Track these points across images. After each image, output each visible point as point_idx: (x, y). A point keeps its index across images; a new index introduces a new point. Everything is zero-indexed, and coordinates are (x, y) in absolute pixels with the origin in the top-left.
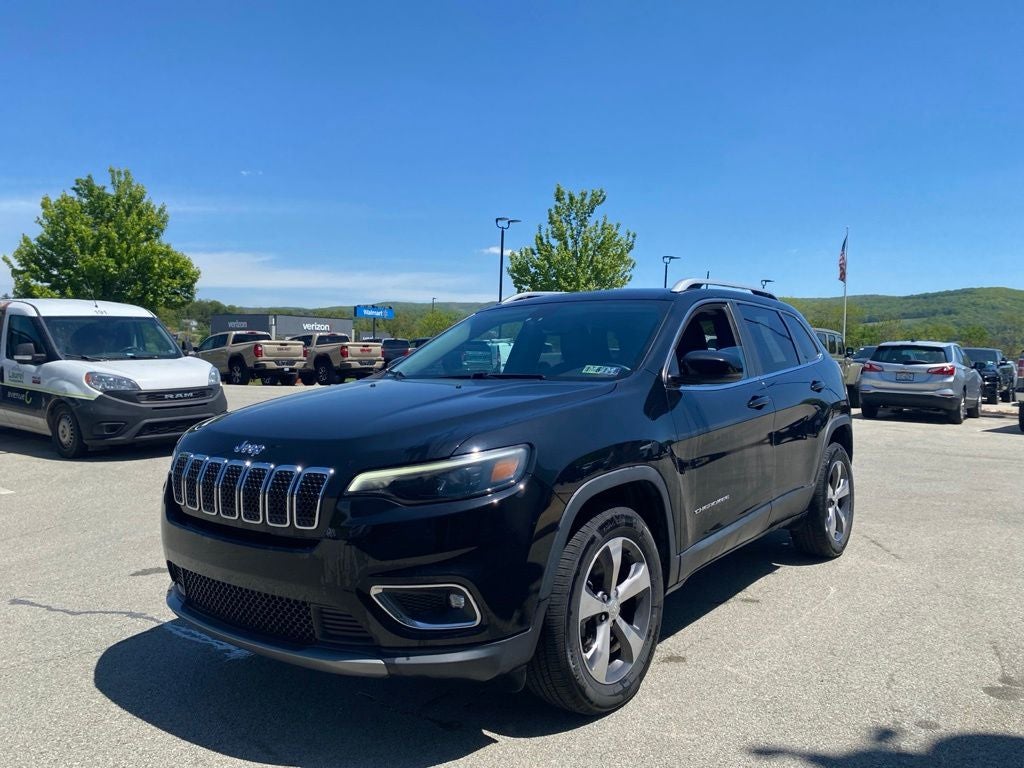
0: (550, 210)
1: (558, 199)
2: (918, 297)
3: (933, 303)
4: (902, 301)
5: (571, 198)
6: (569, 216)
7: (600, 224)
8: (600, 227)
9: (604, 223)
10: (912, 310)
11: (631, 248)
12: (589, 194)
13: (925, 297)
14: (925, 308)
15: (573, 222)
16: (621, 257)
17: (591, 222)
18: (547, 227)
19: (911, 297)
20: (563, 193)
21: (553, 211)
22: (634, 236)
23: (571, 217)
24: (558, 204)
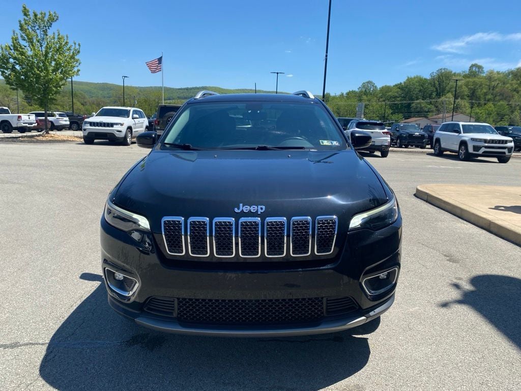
0: (20, 21)
1: (25, 15)
2: (184, 89)
3: (190, 92)
4: (177, 91)
5: (36, 15)
6: (35, 27)
7: (57, 34)
8: (56, 37)
9: (59, 35)
10: (182, 95)
11: (79, 52)
12: (47, 14)
13: (187, 89)
14: (187, 94)
15: (38, 31)
16: (72, 57)
17: (50, 33)
18: (18, 32)
19: (181, 89)
20: (28, 12)
21: (23, 22)
22: (79, 45)
23: (36, 28)
24: (26, 18)
